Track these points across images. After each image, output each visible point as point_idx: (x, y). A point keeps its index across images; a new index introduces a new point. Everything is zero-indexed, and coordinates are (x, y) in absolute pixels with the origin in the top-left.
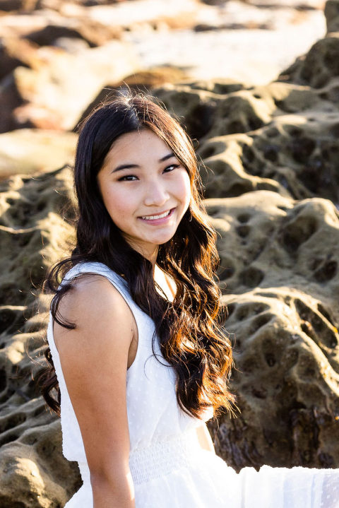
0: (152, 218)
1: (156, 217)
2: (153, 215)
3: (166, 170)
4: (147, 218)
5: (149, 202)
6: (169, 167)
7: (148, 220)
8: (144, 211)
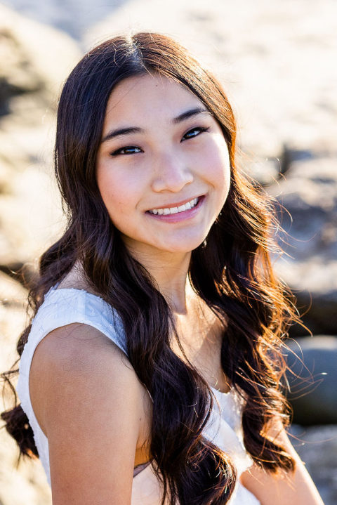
0: (167, 211)
1: (174, 210)
2: (169, 207)
3: (188, 135)
4: (160, 212)
5: (159, 187)
6: (192, 131)
7: (162, 215)
8: (153, 202)
